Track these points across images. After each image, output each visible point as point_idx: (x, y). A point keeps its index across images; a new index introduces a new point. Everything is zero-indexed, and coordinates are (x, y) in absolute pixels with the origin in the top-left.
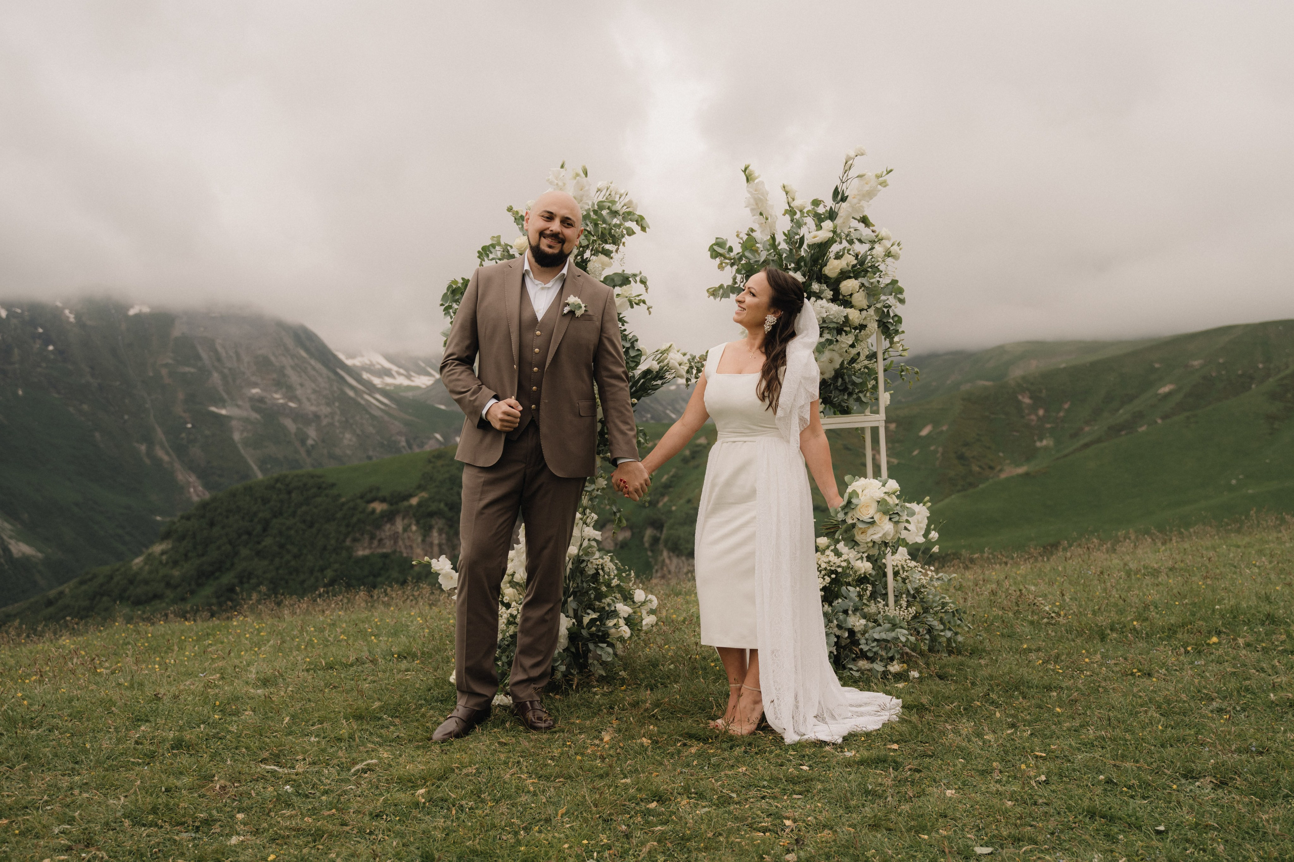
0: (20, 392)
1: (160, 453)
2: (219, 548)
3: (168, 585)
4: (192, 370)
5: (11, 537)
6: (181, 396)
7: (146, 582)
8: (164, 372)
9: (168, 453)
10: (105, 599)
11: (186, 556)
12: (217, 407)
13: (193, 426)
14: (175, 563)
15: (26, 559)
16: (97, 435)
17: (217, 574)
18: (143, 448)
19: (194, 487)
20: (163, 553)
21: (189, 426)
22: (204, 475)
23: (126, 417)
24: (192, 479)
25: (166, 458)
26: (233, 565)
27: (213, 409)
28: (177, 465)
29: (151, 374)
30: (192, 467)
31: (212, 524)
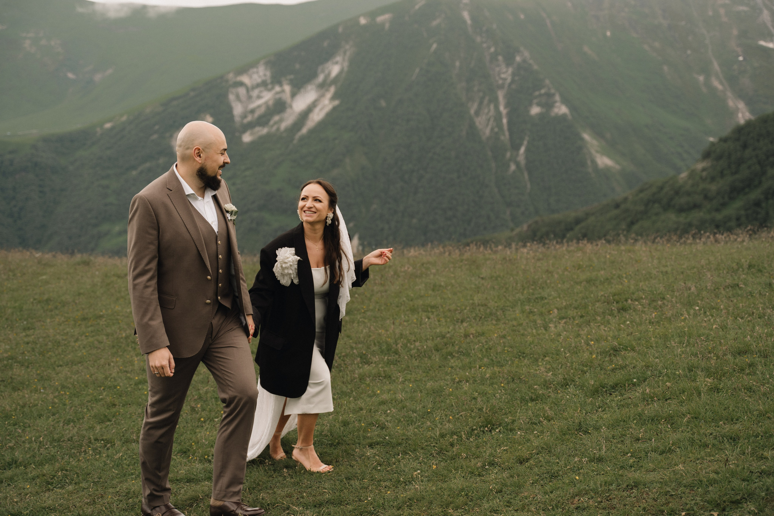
0: (608, 34)
1: (716, 84)
2: (749, 167)
3: (706, 197)
4: (745, 8)
5: (597, 152)
6: (735, 32)
7: (689, 194)
8: (722, 11)
9: (721, 83)
10: (656, 205)
11: (722, 174)
12: (765, 41)
13: (745, 59)
14: (713, 179)
15: (608, 169)
16: (665, 68)
17: (747, 190)
18: (701, 78)
19: (743, 113)
20: (704, 170)
21: (741, 58)
22: (750, 103)
23: (689, 52)
24: (741, 105)
25: (720, 87)
26: (760, 182)
27: (762, 43)
28: (729, 94)
29: (710, 13)
30: (741, 95)
31: (745, 146)
